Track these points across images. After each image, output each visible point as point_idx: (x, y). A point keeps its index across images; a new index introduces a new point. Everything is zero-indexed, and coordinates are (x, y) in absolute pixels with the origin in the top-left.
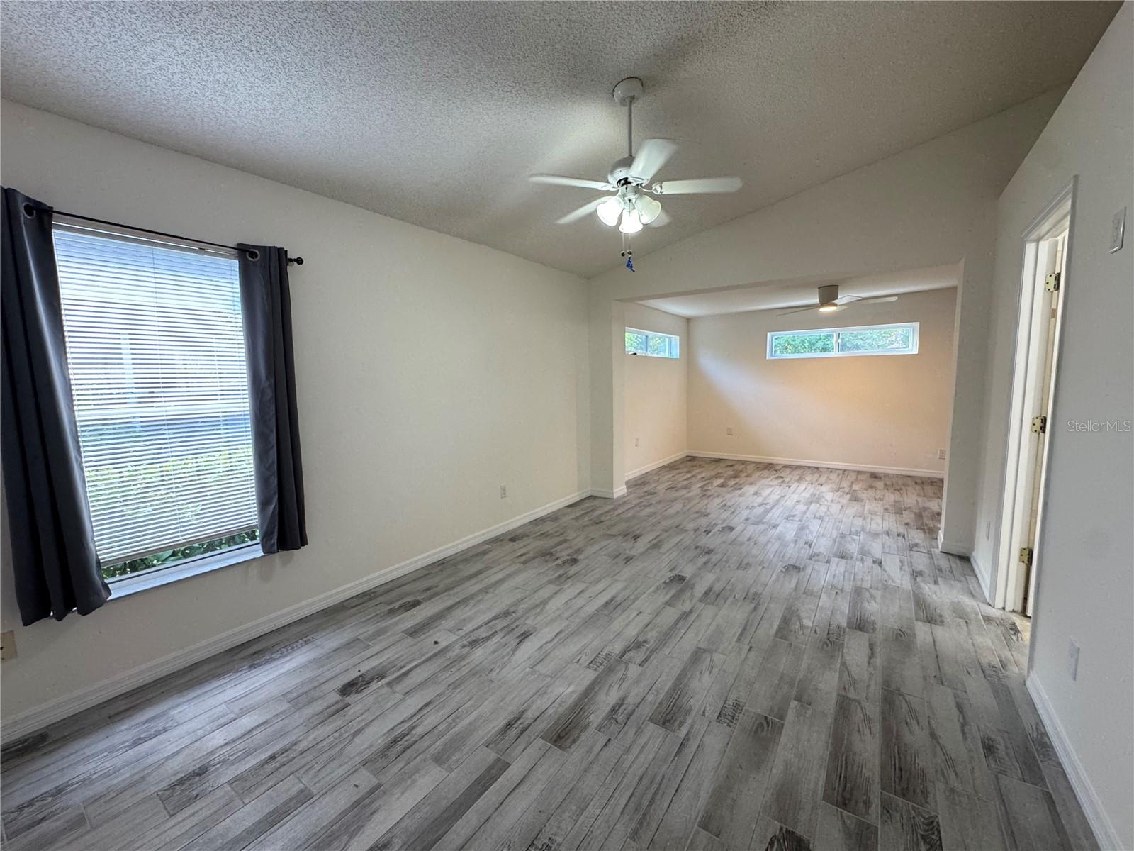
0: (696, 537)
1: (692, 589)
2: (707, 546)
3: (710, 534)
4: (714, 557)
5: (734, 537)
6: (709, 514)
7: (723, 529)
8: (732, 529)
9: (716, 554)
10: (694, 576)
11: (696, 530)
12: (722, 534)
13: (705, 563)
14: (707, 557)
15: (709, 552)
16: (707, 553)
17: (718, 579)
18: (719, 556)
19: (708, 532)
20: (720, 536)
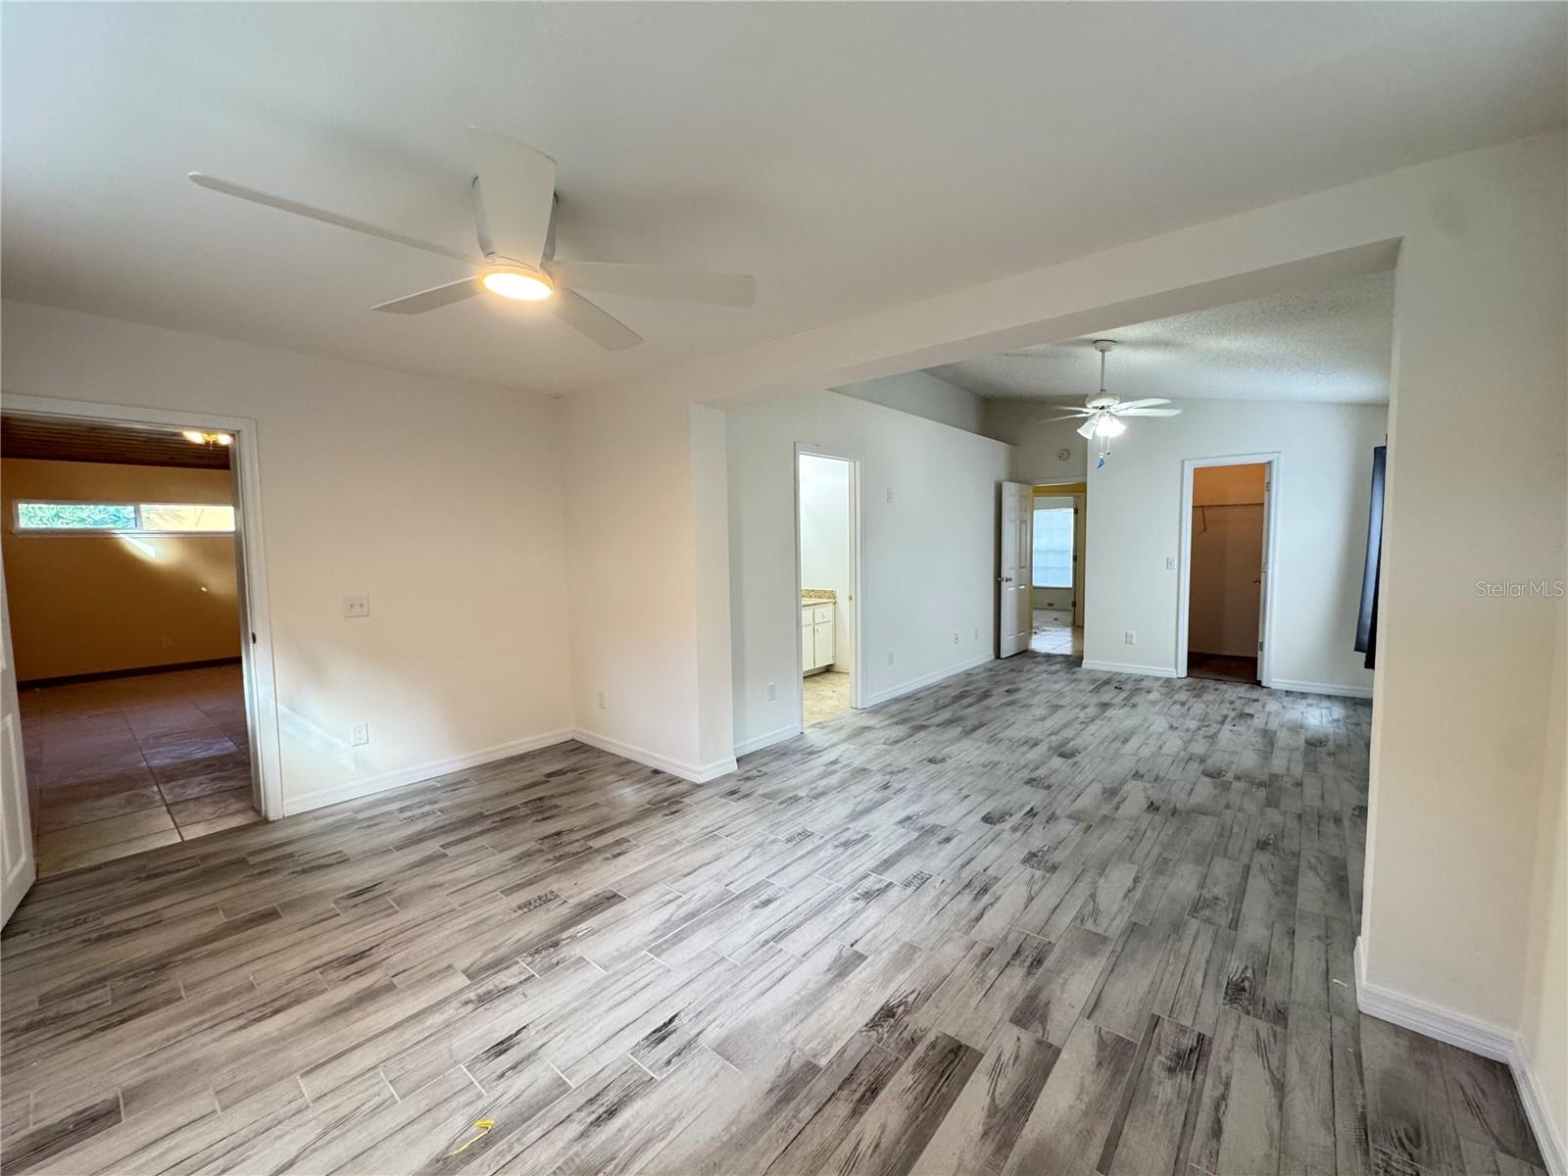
0: (1050, 804)
1: (1050, 747)
2: (1034, 789)
3: (1028, 808)
4: (1024, 775)
5: (988, 802)
6: (1025, 861)
7: (1001, 819)
8: (987, 819)
9: (1022, 779)
10: (1049, 758)
11: (1052, 818)
12: (1007, 808)
13: (1037, 768)
14: (1034, 776)
15: (1030, 782)
16: (1034, 780)
17: (1024, 754)
18: (1019, 776)
19: (1032, 813)
20: (1011, 804)
